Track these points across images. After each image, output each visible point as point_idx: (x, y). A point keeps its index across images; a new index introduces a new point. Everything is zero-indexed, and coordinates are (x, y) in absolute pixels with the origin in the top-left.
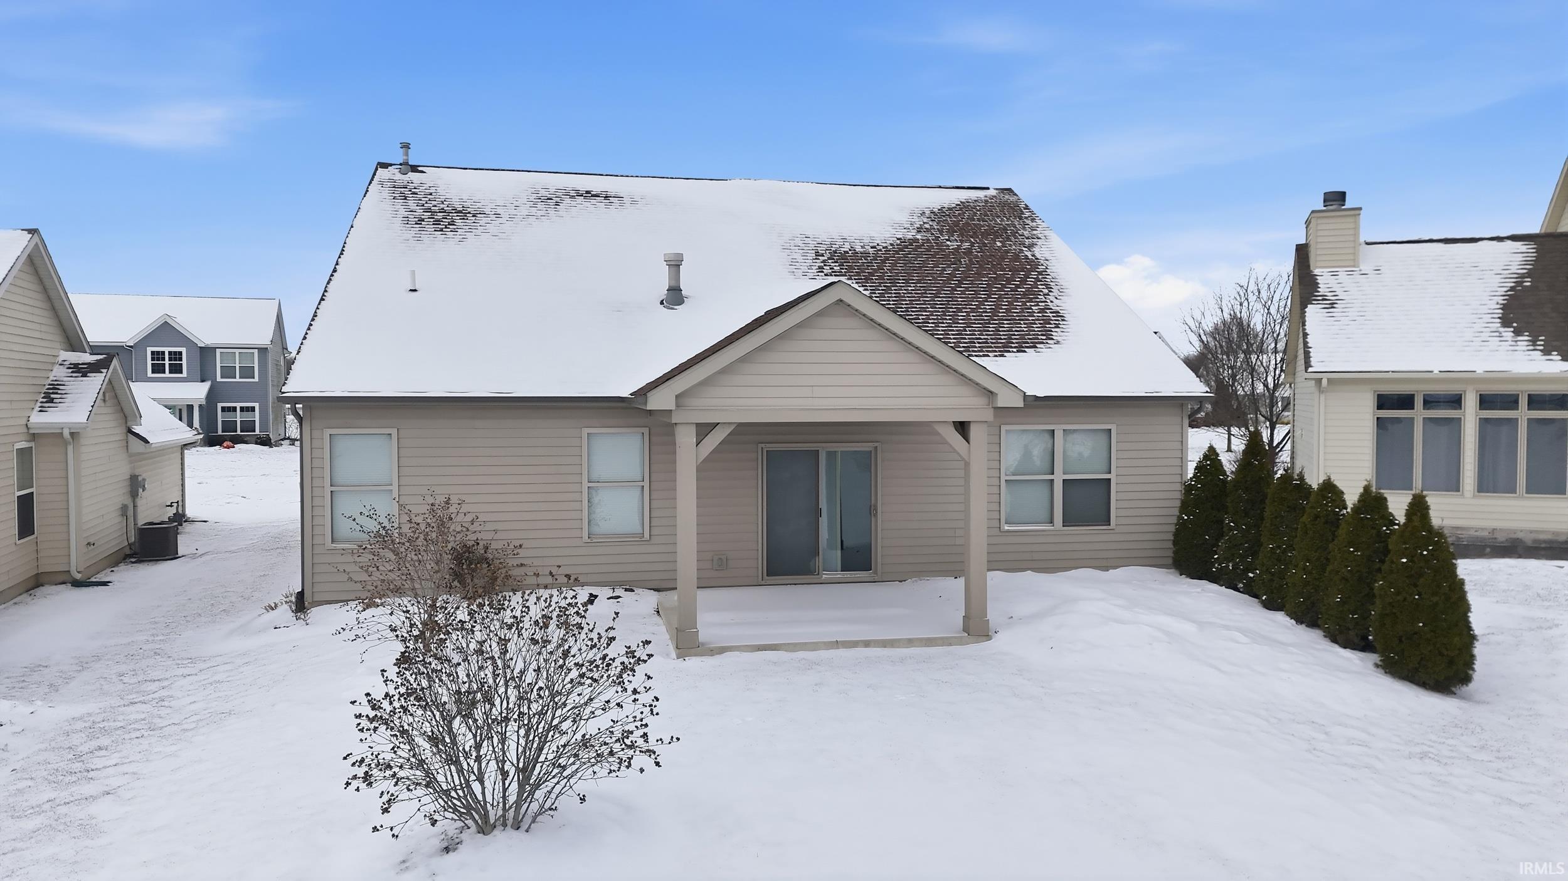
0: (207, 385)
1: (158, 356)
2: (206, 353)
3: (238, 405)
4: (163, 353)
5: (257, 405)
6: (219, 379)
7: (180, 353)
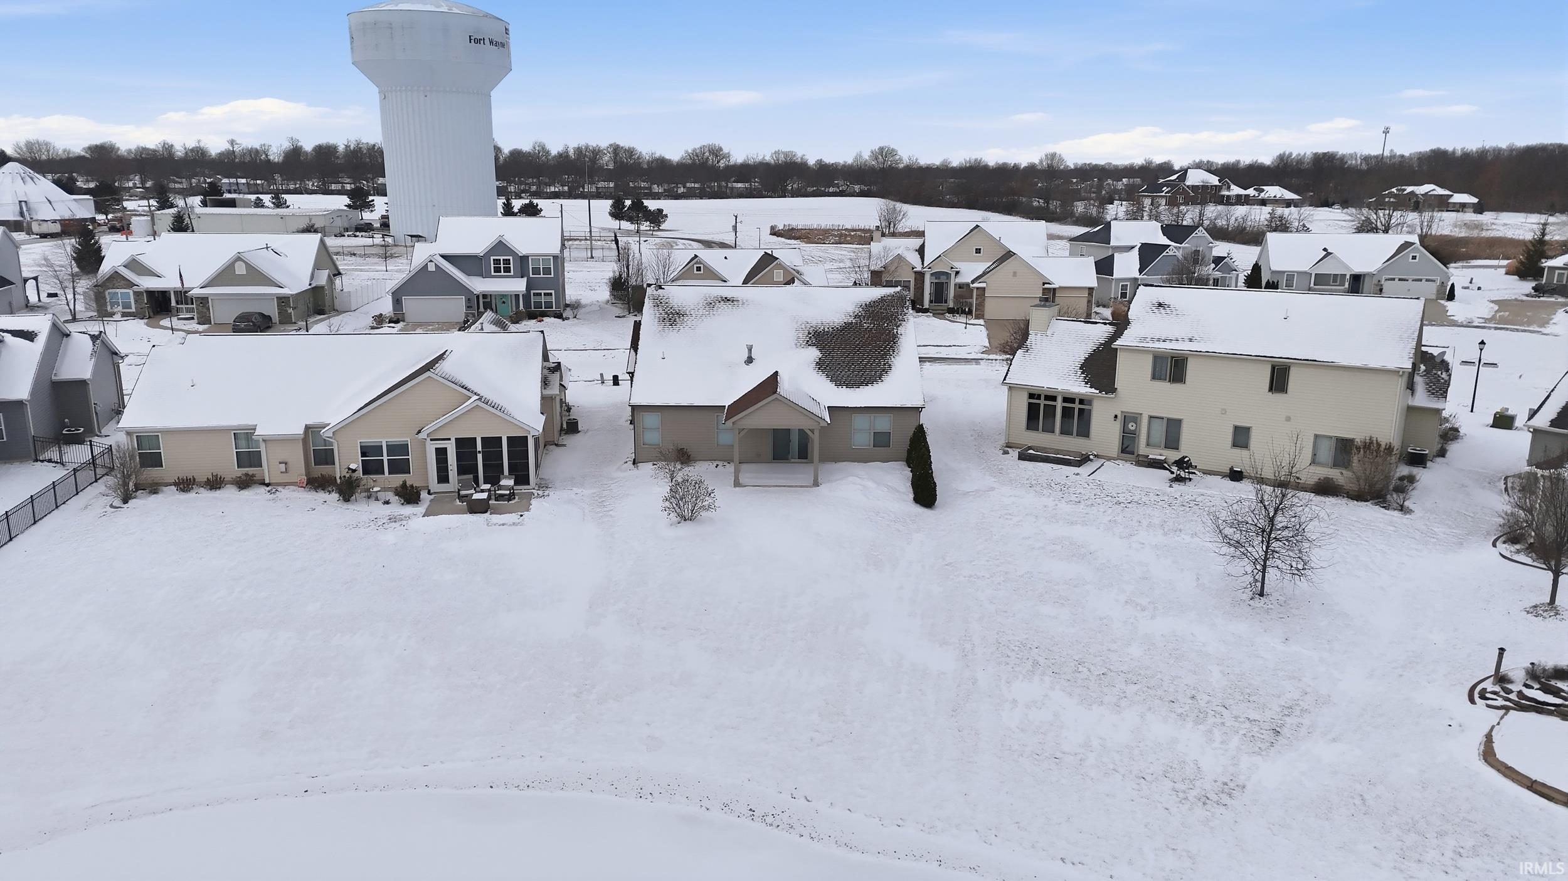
0: (525, 279)
1: (497, 262)
2: (524, 259)
3: (543, 292)
4: (500, 260)
5: (553, 292)
6: (531, 276)
7: (509, 260)
